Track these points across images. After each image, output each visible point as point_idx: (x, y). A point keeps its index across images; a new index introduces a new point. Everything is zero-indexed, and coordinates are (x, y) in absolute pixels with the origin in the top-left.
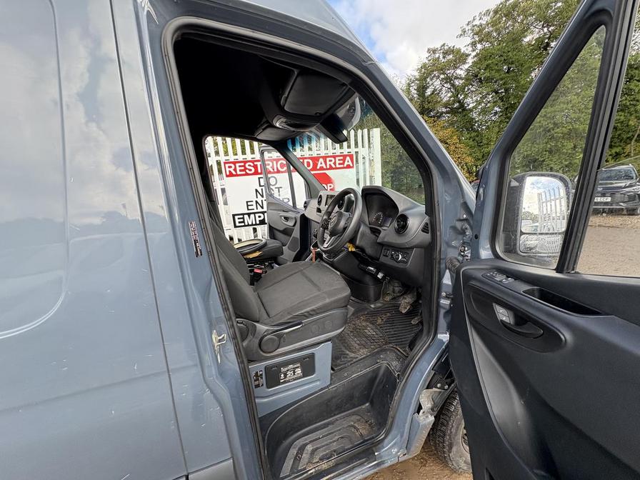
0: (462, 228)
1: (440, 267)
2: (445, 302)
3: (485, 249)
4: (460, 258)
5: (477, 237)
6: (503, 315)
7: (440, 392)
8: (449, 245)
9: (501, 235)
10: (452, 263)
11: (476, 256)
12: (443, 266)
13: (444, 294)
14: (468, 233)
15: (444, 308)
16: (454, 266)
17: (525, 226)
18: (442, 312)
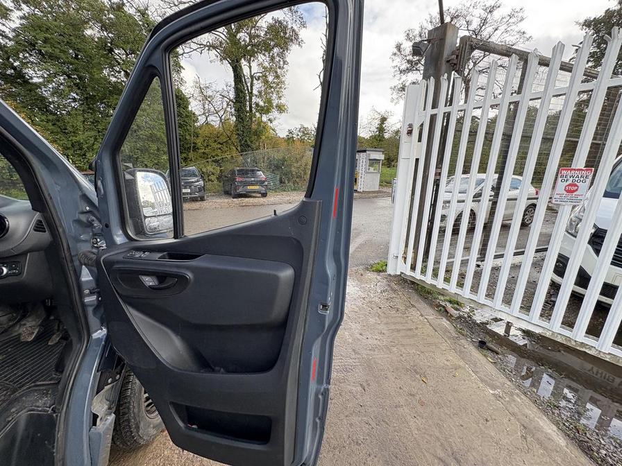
0: (88, 221)
1: (73, 266)
2: (90, 299)
3: (118, 236)
4: (95, 250)
5: (107, 226)
6: (149, 281)
7: (113, 387)
8: (78, 240)
9: (129, 222)
10: (86, 257)
11: (111, 243)
12: (77, 263)
13: (87, 292)
14: (96, 224)
15: (91, 306)
16: (91, 259)
17: (146, 211)
18: (90, 310)
